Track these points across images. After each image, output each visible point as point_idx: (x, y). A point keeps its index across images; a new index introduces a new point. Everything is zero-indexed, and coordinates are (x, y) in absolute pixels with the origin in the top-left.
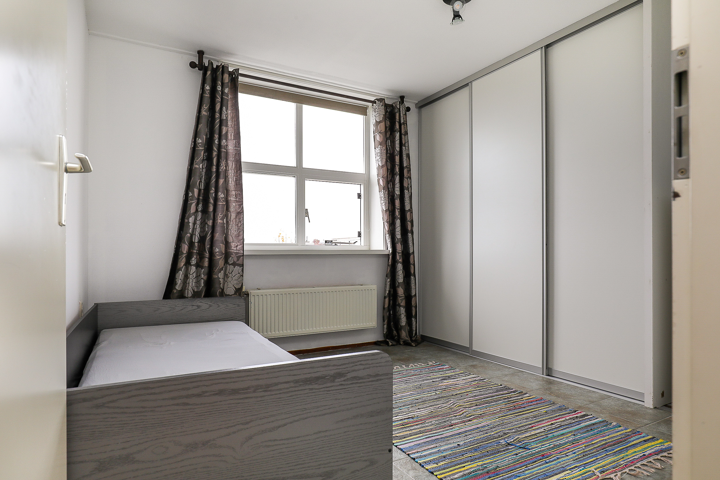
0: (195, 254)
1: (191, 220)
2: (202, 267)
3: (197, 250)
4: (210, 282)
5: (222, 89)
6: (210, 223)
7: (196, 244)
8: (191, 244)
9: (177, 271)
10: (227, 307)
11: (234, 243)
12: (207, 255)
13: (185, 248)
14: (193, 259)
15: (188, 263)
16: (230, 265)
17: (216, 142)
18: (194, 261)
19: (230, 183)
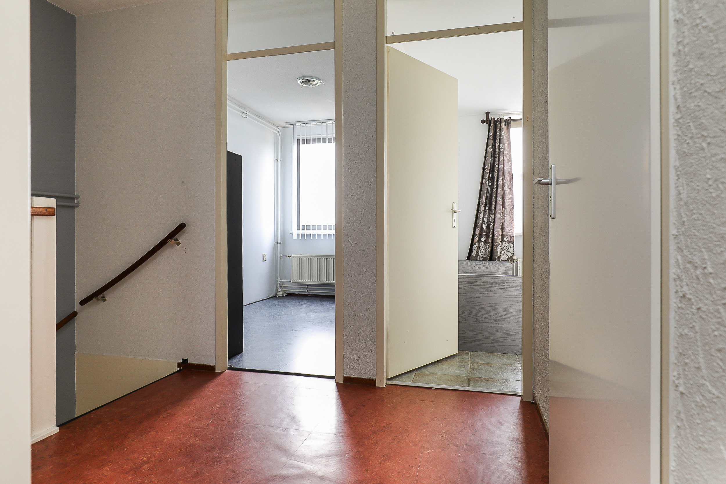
0: (484, 235)
1: (481, 215)
2: (488, 243)
3: (485, 233)
4: (492, 252)
5: (500, 133)
6: (493, 216)
7: (485, 229)
8: (482, 229)
9: (473, 245)
10: (500, 267)
11: (508, 228)
12: (491, 236)
13: (478, 232)
14: (483, 238)
15: (480, 240)
16: (505, 242)
17: (497, 166)
18: (483, 239)
19: (506, 190)
